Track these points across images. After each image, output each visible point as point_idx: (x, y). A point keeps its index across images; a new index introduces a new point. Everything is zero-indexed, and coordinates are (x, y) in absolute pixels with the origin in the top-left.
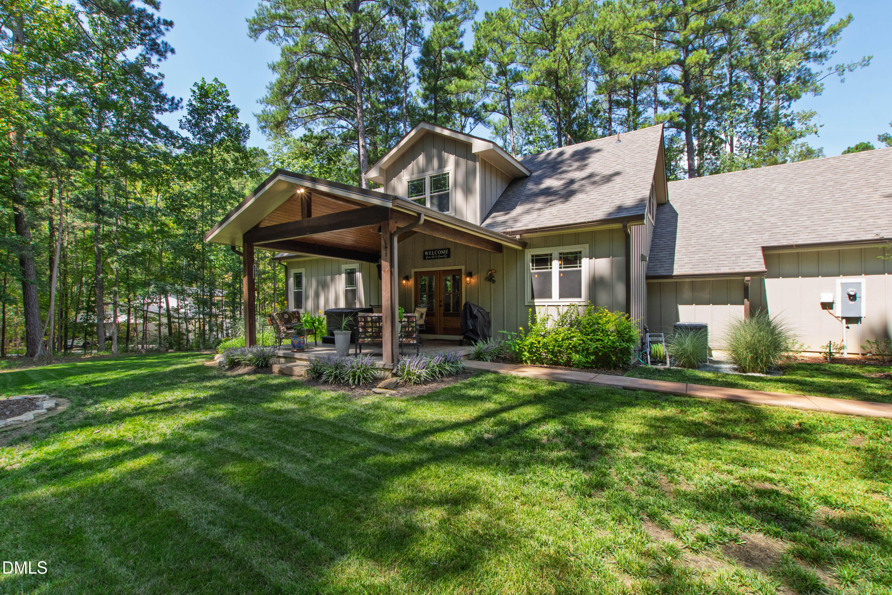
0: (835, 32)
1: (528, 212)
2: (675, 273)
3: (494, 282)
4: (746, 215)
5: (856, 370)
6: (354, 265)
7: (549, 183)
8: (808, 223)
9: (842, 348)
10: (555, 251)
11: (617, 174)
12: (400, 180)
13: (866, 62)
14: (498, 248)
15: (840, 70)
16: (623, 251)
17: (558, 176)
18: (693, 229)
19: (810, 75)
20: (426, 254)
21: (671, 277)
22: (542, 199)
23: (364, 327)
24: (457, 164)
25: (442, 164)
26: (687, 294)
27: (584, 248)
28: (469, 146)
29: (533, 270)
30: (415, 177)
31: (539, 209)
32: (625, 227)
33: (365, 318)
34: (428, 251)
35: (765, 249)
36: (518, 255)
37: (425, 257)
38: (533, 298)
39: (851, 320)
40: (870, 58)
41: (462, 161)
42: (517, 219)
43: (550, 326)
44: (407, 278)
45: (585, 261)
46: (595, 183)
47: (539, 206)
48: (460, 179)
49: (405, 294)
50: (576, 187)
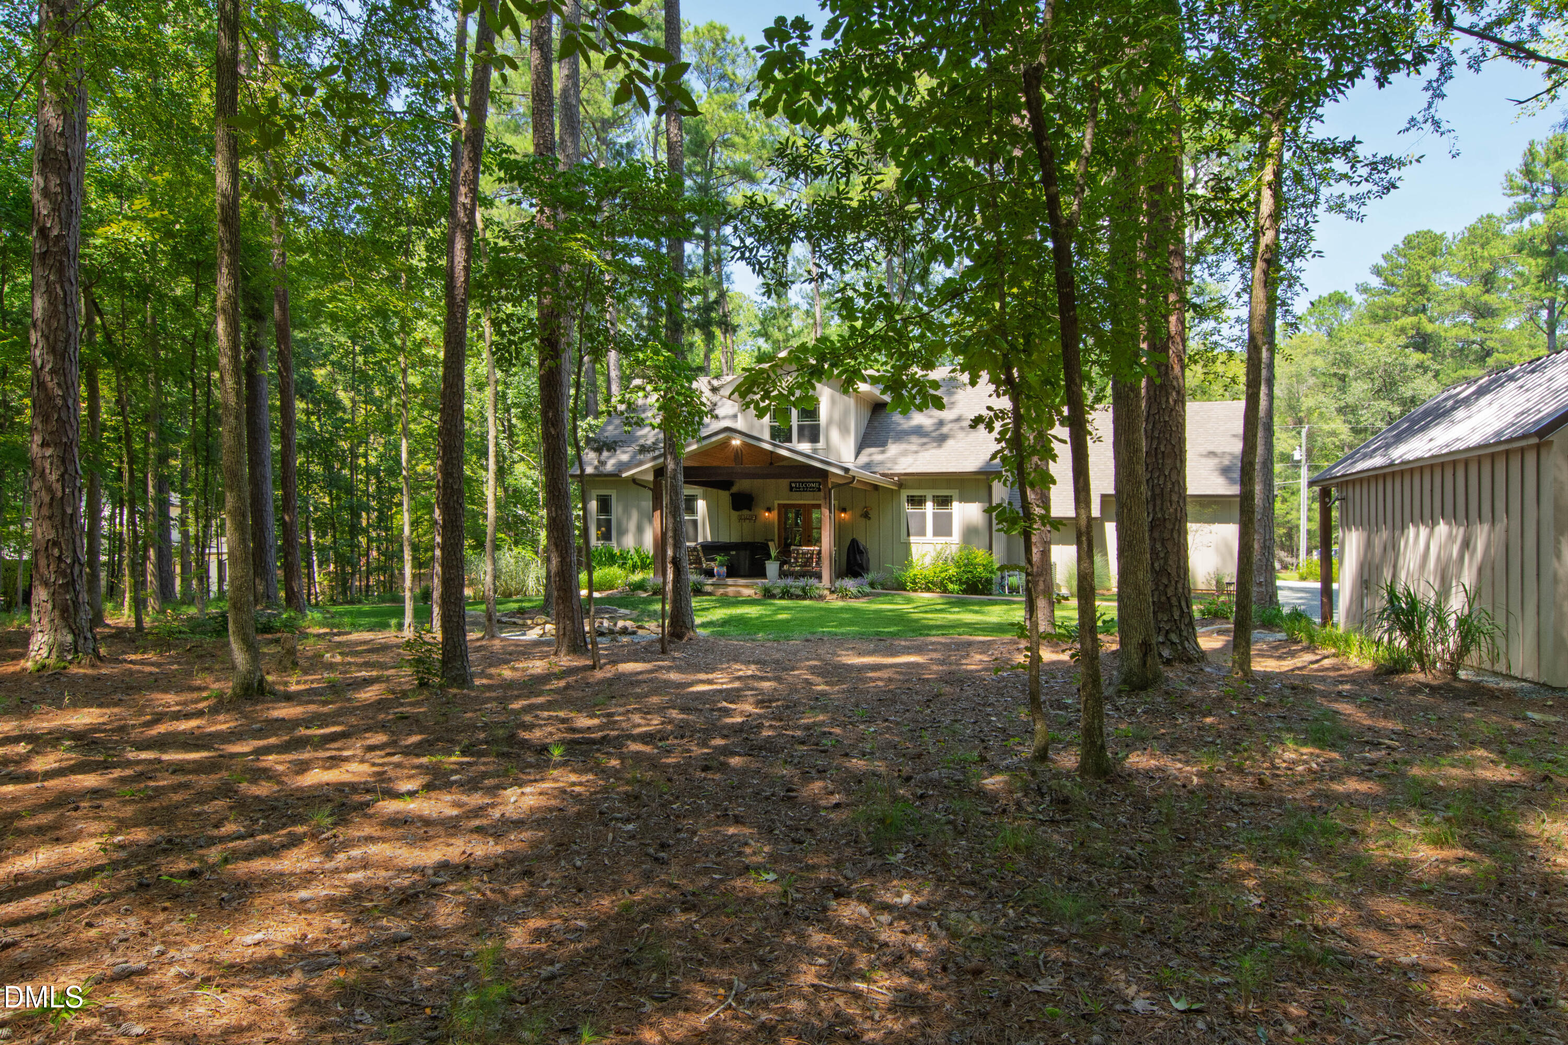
3: (869, 518)
6: (694, 490)
7: (919, 419)
10: (929, 494)
16: (987, 498)
20: (793, 485)
23: (795, 558)
27: (954, 492)
29: (909, 509)
31: (916, 452)
32: (989, 480)
33: (797, 550)
34: (795, 482)
35: (1103, 496)
36: (893, 495)
37: (791, 489)
38: (908, 535)
42: (894, 461)
43: (928, 561)
44: (769, 510)
45: (956, 505)
46: (962, 428)
47: (914, 447)
48: (836, 416)
49: (767, 526)
50: (945, 430)
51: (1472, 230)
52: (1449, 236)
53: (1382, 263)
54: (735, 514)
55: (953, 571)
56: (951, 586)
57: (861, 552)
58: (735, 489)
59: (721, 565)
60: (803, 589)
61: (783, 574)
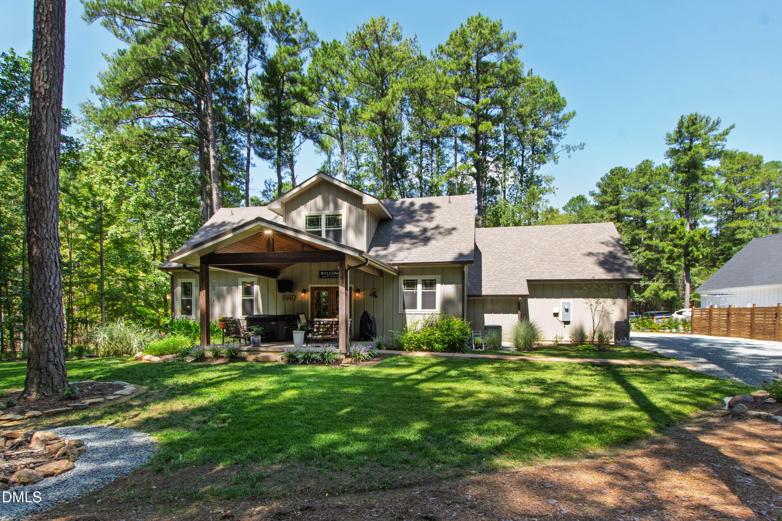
0: (566, 120)
1: (401, 249)
2: (483, 294)
3: (376, 297)
4: (518, 258)
5: (567, 348)
6: (251, 278)
7: (409, 228)
8: (548, 267)
9: (562, 338)
10: (420, 278)
11: (454, 229)
12: (299, 214)
13: (582, 147)
14: (381, 273)
15: (568, 148)
16: (460, 280)
17: (414, 223)
18: (491, 264)
19: (552, 145)
20: (322, 273)
21: (481, 296)
22: (407, 240)
23: (318, 328)
24: (350, 211)
25: (337, 207)
26: (489, 307)
27: (437, 277)
28: (360, 198)
29: (405, 290)
30: (314, 213)
31: (409, 249)
32: (463, 267)
33: (319, 322)
34: (323, 271)
35: (528, 281)
36: (394, 279)
37: (320, 276)
38: (404, 308)
39: (567, 323)
40: (584, 144)
41: (354, 208)
42: (394, 255)
43: (419, 327)
44: (304, 291)
45: (438, 286)
46: (440, 233)
47: (407, 246)
48: (352, 222)
49: (303, 304)
50: (429, 234)
51: (640, 167)
52: (630, 169)
53: (600, 181)
54: (280, 295)
55: (438, 334)
56: (437, 346)
57: (370, 322)
58: (280, 277)
59: (257, 334)
60: (322, 355)
61: (307, 341)
